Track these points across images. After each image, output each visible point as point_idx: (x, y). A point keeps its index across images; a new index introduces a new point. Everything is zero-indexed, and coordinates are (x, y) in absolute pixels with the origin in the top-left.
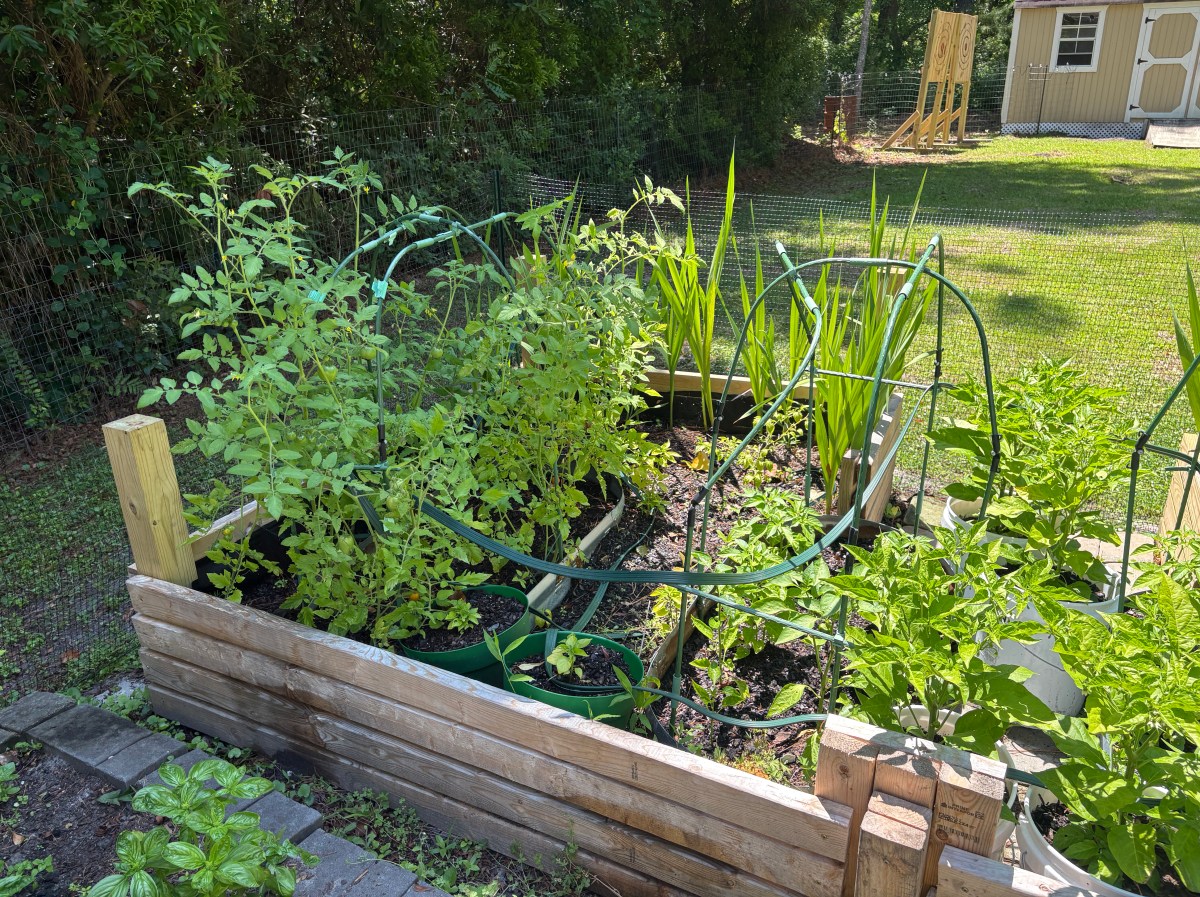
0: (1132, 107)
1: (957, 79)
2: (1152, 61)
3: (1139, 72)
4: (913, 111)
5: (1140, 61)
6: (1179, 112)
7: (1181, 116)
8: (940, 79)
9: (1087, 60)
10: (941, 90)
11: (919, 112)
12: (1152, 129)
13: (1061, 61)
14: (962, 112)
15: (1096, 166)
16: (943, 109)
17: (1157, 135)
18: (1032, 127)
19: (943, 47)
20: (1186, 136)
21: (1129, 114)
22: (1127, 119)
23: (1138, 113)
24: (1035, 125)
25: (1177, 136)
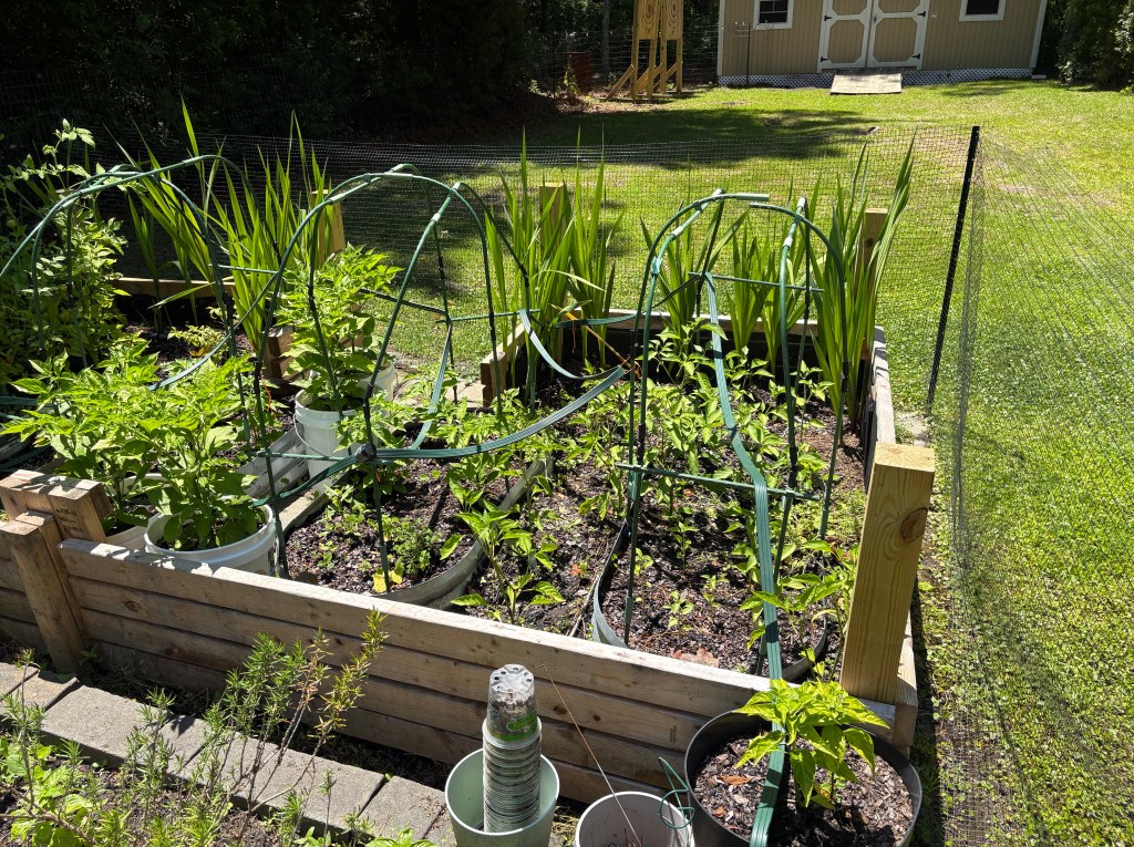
0: (822, 59)
1: (668, 37)
2: (836, 18)
3: (826, 27)
4: (628, 65)
5: (826, 18)
6: (860, 62)
7: (863, 66)
8: (652, 36)
9: (783, 18)
10: (654, 46)
11: (634, 66)
12: (837, 78)
13: (762, 20)
14: (678, 67)
15: (763, 111)
16: (658, 64)
17: (841, 83)
18: (743, 78)
19: (650, 8)
20: (861, 84)
21: (821, 65)
22: (819, 71)
23: (828, 64)
24: (744, 77)
25: (854, 83)
